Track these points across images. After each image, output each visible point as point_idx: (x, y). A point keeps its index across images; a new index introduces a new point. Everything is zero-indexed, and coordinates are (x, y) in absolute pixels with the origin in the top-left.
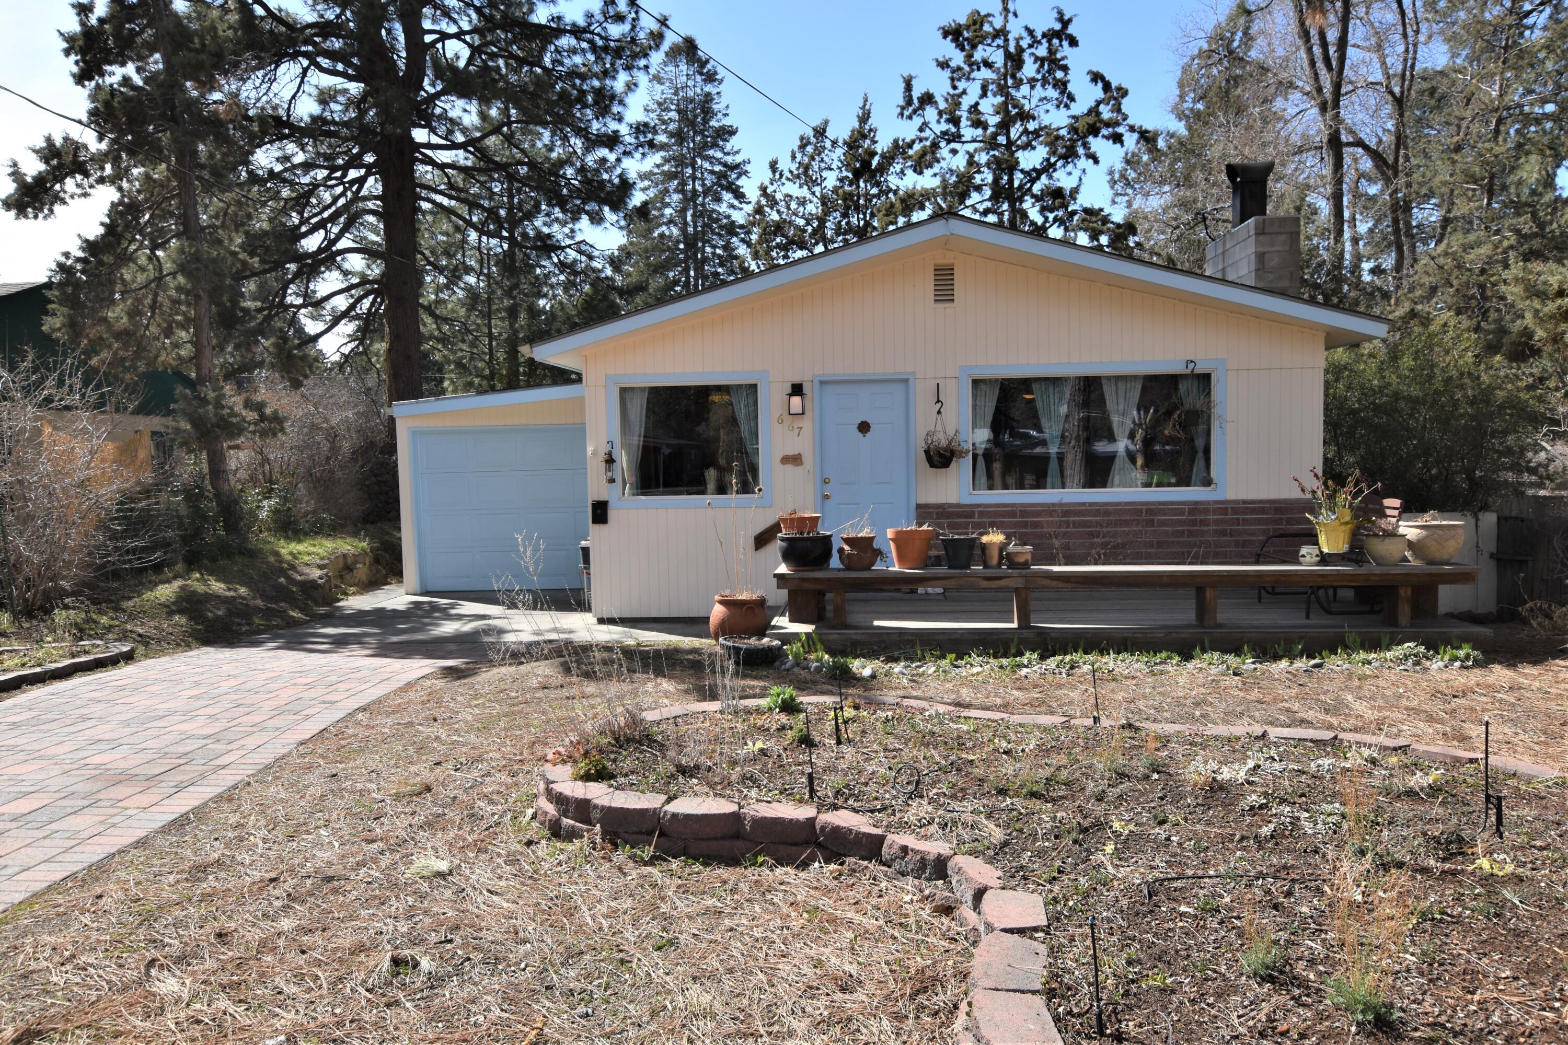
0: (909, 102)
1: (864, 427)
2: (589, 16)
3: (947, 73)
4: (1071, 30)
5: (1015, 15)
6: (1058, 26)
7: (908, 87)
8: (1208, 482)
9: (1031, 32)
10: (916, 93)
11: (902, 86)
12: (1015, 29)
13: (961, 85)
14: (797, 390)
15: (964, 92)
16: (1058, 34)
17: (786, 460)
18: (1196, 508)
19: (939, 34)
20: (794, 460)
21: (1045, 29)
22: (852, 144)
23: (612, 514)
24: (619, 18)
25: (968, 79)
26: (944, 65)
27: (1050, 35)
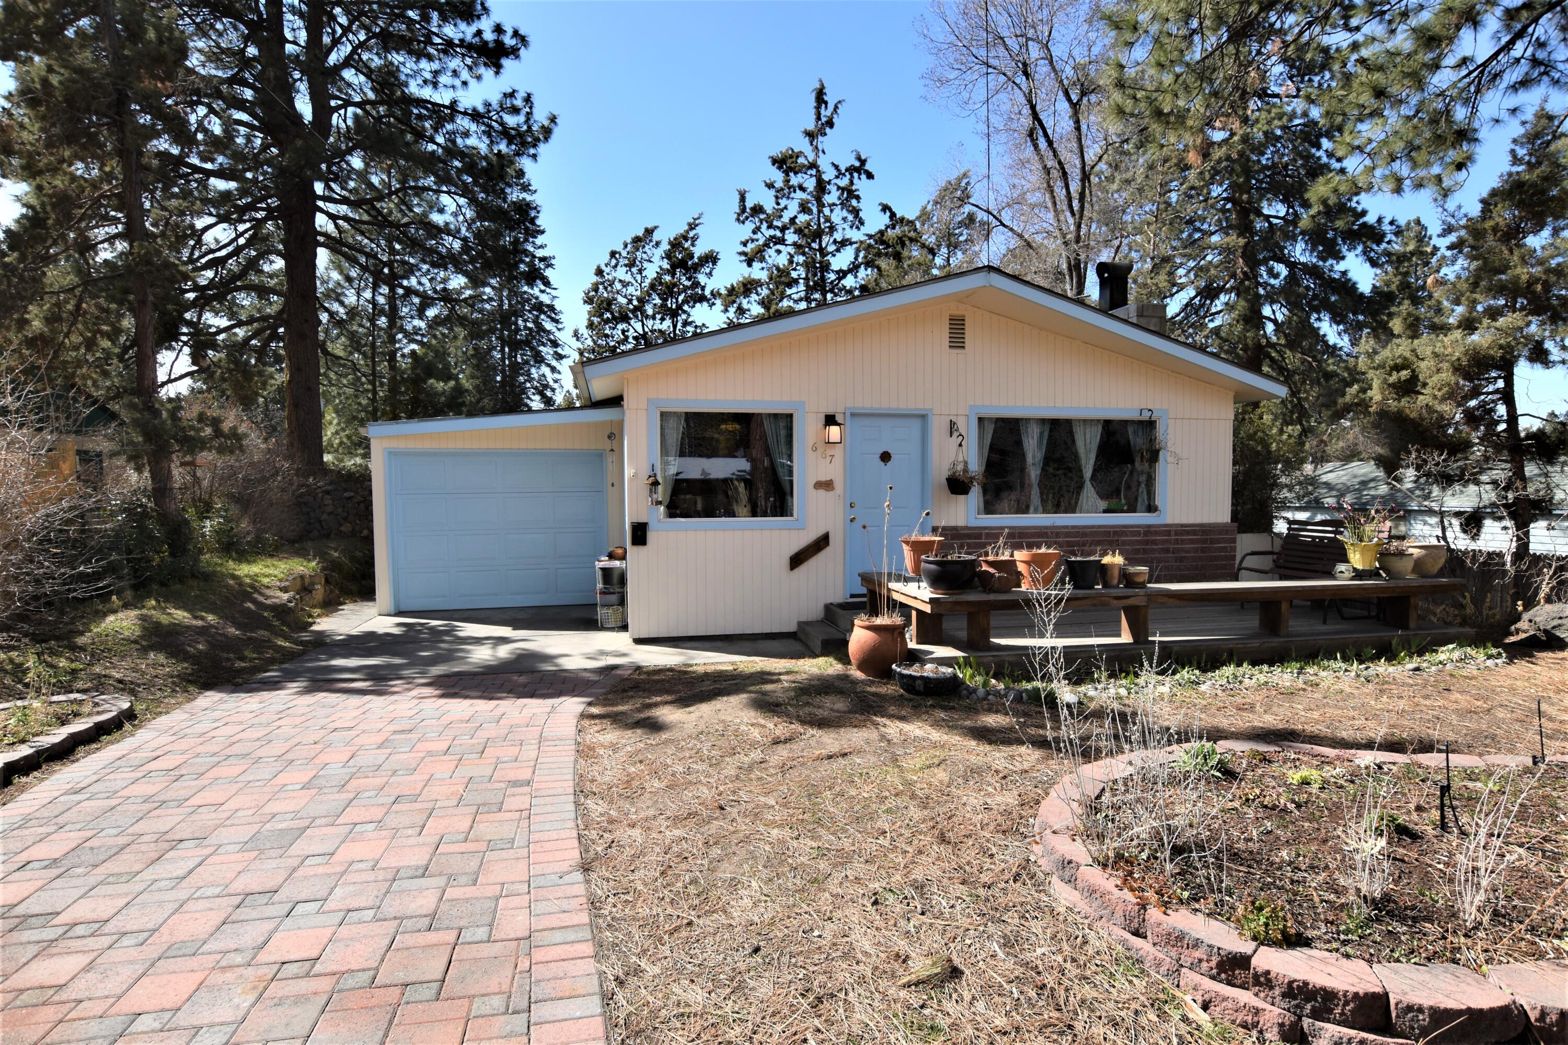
0: (743, 210)
1: (886, 457)
2: (487, 105)
3: (772, 192)
4: (867, 167)
5: (823, 152)
6: (857, 164)
7: (743, 199)
8: (1151, 508)
9: (836, 167)
10: (749, 204)
11: (737, 198)
12: (824, 163)
13: (783, 202)
14: (830, 420)
15: (786, 208)
16: (858, 170)
17: (819, 485)
18: (1149, 530)
19: (769, 162)
20: (827, 485)
21: (848, 165)
22: (676, 244)
23: (651, 536)
24: (515, 110)
25: (788, 198)
26: (770, 186)
27: (851, 170)
